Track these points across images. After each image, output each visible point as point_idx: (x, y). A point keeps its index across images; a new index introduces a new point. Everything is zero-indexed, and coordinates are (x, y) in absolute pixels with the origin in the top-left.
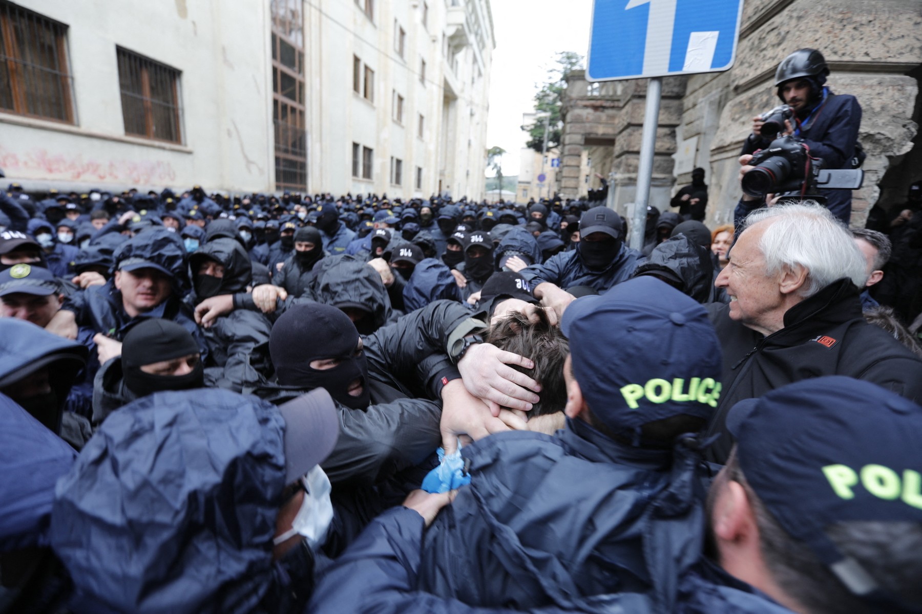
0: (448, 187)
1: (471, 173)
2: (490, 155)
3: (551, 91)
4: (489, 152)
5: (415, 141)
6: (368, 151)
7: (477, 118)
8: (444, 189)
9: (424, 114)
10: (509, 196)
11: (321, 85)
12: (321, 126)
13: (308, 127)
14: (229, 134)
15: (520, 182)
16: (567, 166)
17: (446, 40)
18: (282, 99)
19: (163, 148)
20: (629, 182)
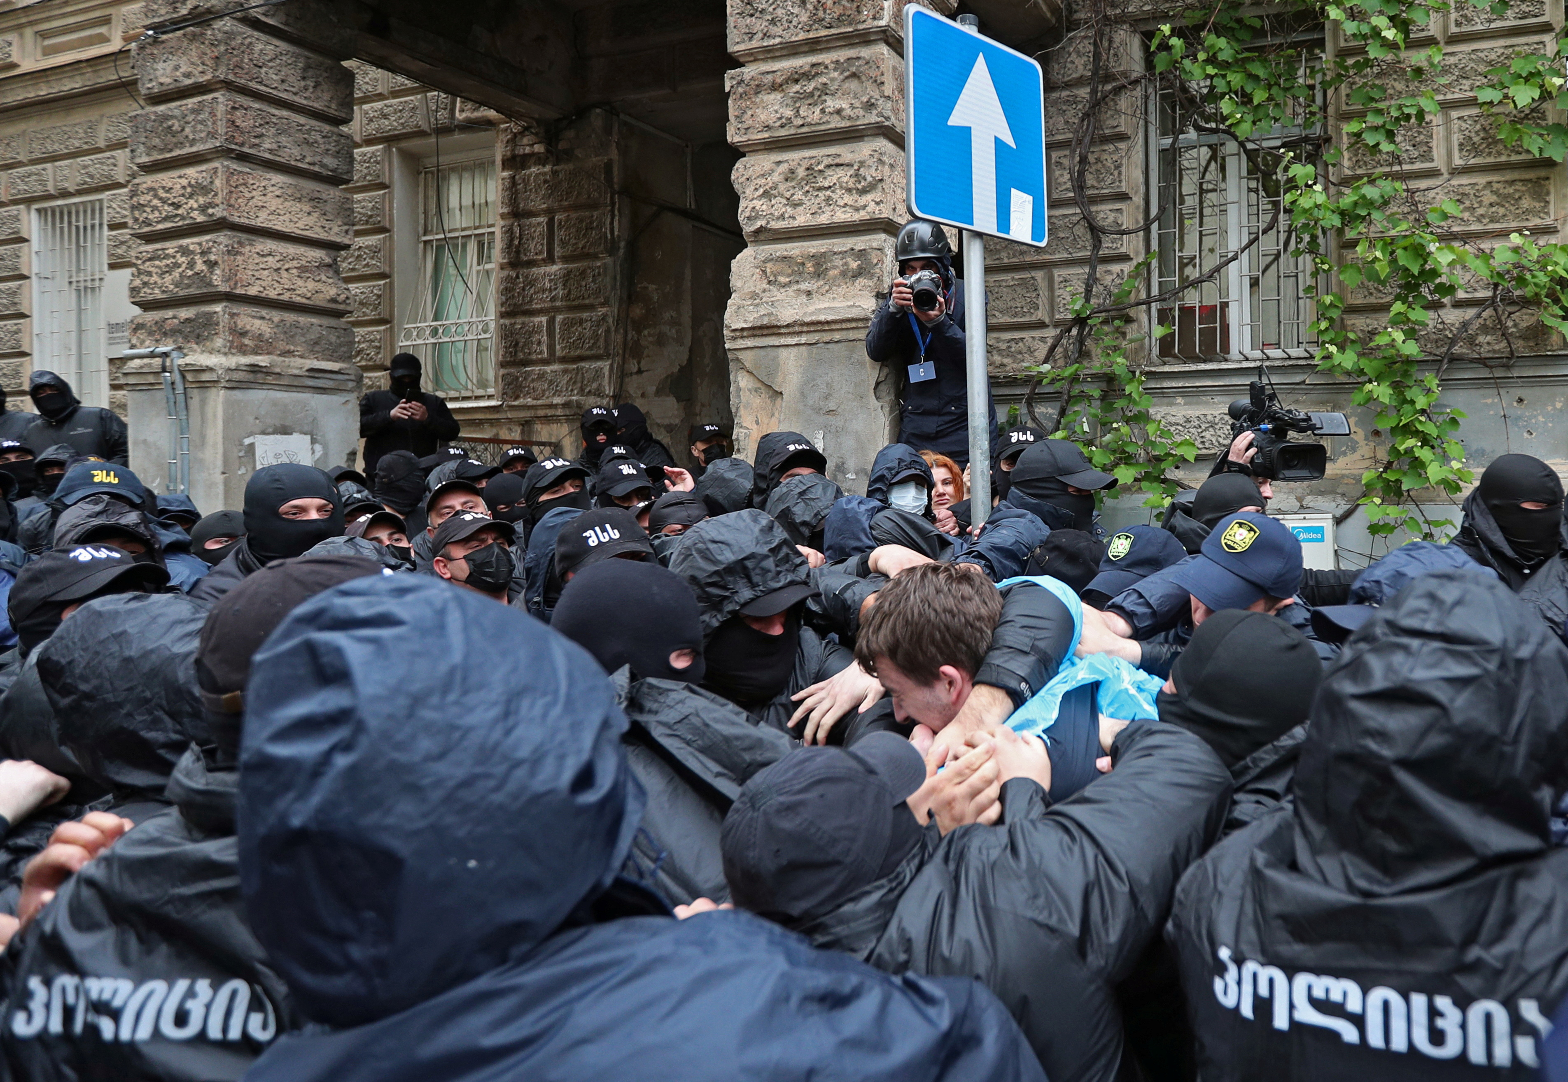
20: (251, 377)
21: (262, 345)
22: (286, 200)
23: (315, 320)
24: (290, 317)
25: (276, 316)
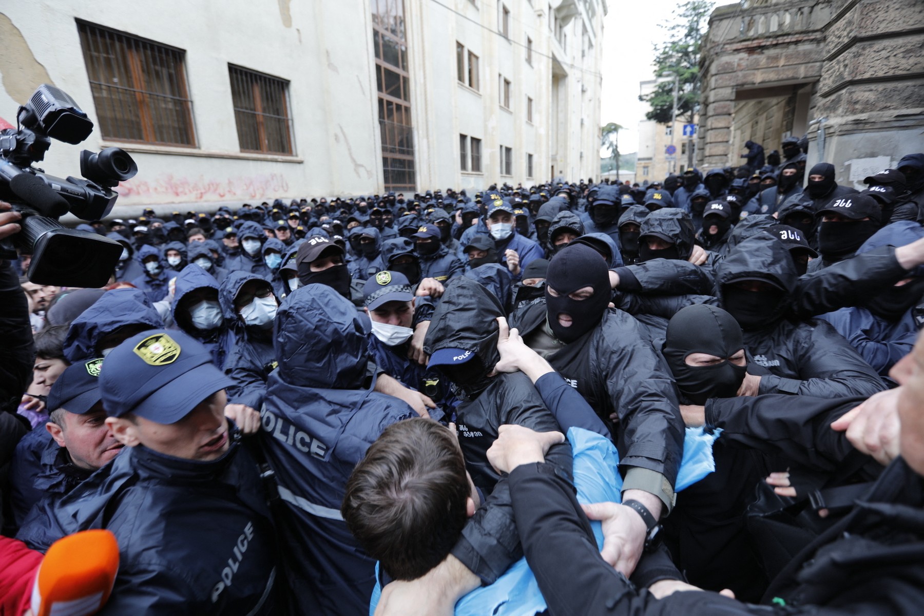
0: (561, 172)
1: (584, 155)
2: (604, 134)
3: (673, 51)
4: (603, 130)
5: (524, 126)
6: (476, 142)
7: (589, 94)
8: (557, 174)
9: (532, 97)
10: (627, 176)
11: (425, 78)
12: (427, 121)
13: (414, 124)
14: (337, 138)
15: (639, 159)
16: (712, 129)
17: (552, 12)
18: (387, 97)
19: (276, 161)
20: (855, 127)
21: (868, 106)
22: (903, 9)
23: (910, 83)
24: (890, 86)
25: (881, 87)
